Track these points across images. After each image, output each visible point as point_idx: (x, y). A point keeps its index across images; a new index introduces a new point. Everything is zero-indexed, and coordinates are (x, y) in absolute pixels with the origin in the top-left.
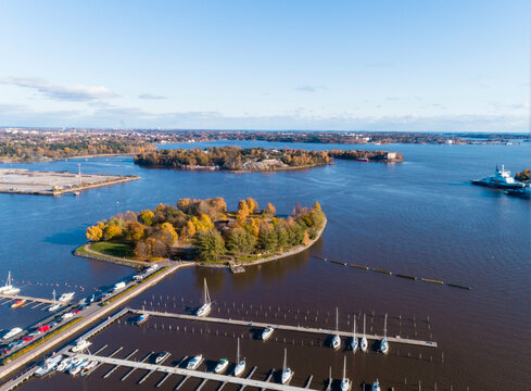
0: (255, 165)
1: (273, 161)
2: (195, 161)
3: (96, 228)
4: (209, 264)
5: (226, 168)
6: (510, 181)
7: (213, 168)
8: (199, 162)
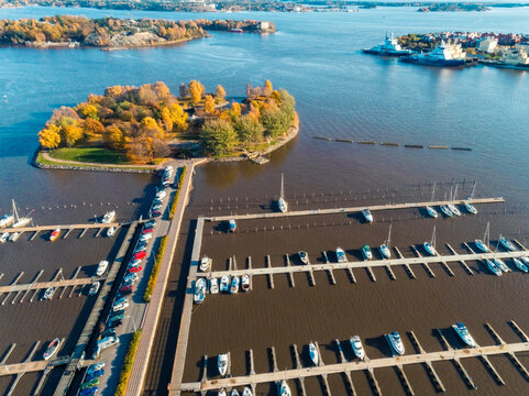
0: (127, 39)
1: (147, 35)
2: (43, 36)
3: (51, 132)
4: (223, 158)
5: (91, 45)
6: (398, 48)
7: (72, 45)
8: (49, 37)
